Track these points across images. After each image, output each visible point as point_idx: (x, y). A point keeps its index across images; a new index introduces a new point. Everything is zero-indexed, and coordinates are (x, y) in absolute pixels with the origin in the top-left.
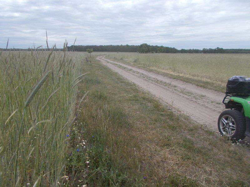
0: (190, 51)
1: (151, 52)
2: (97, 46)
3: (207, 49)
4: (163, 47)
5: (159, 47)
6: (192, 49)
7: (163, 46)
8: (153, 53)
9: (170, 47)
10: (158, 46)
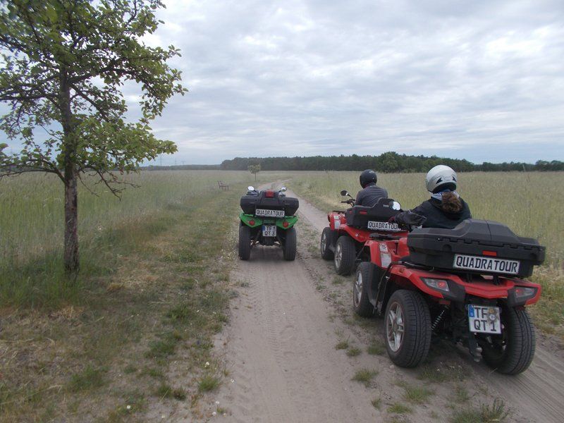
0: (505, 168)
1: (405, 170)
2: (289, 158)
3: (548, 163)
4: (437, 158)
5: (427, 158)
6: (508, 162)
7: (438, 156)
8: (409, 172)
9: (454, 159)
10: (425, 156)
